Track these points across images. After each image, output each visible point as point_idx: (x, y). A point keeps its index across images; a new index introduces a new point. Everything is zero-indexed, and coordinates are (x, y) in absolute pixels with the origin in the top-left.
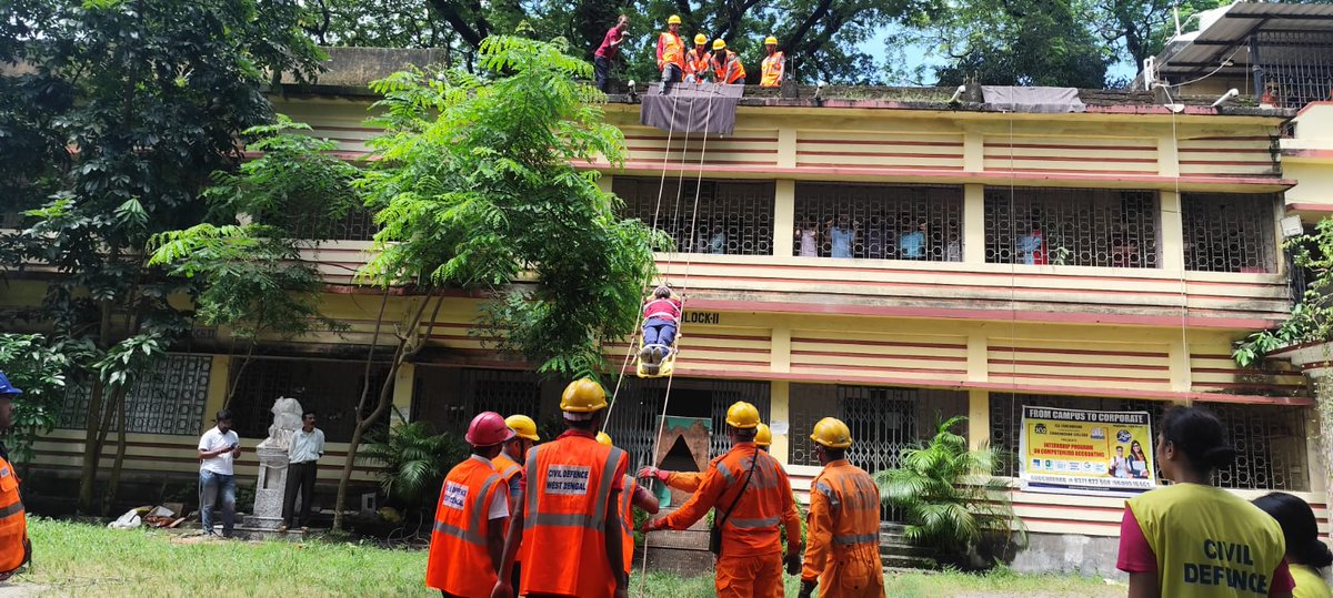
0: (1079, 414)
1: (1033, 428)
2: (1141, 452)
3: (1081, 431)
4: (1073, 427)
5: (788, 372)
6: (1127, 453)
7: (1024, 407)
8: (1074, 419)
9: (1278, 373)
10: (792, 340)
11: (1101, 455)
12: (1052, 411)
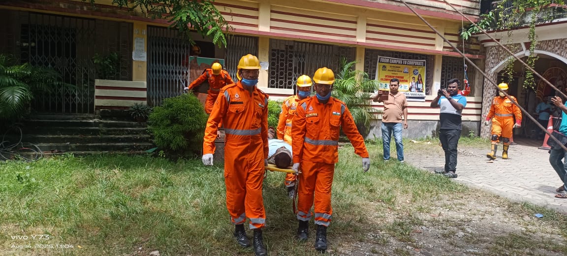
0: (400, 61)
1: (381, 67)
2: (421, 80)
3: (400, 70)
4: (397, 67)
5: (269, 31)
6: (416, 80)
7: (379, 57)
8: (398, 64)
9: (471, 43)
10: (272, 11)
11: (406, 81)
12: (390, 59)
